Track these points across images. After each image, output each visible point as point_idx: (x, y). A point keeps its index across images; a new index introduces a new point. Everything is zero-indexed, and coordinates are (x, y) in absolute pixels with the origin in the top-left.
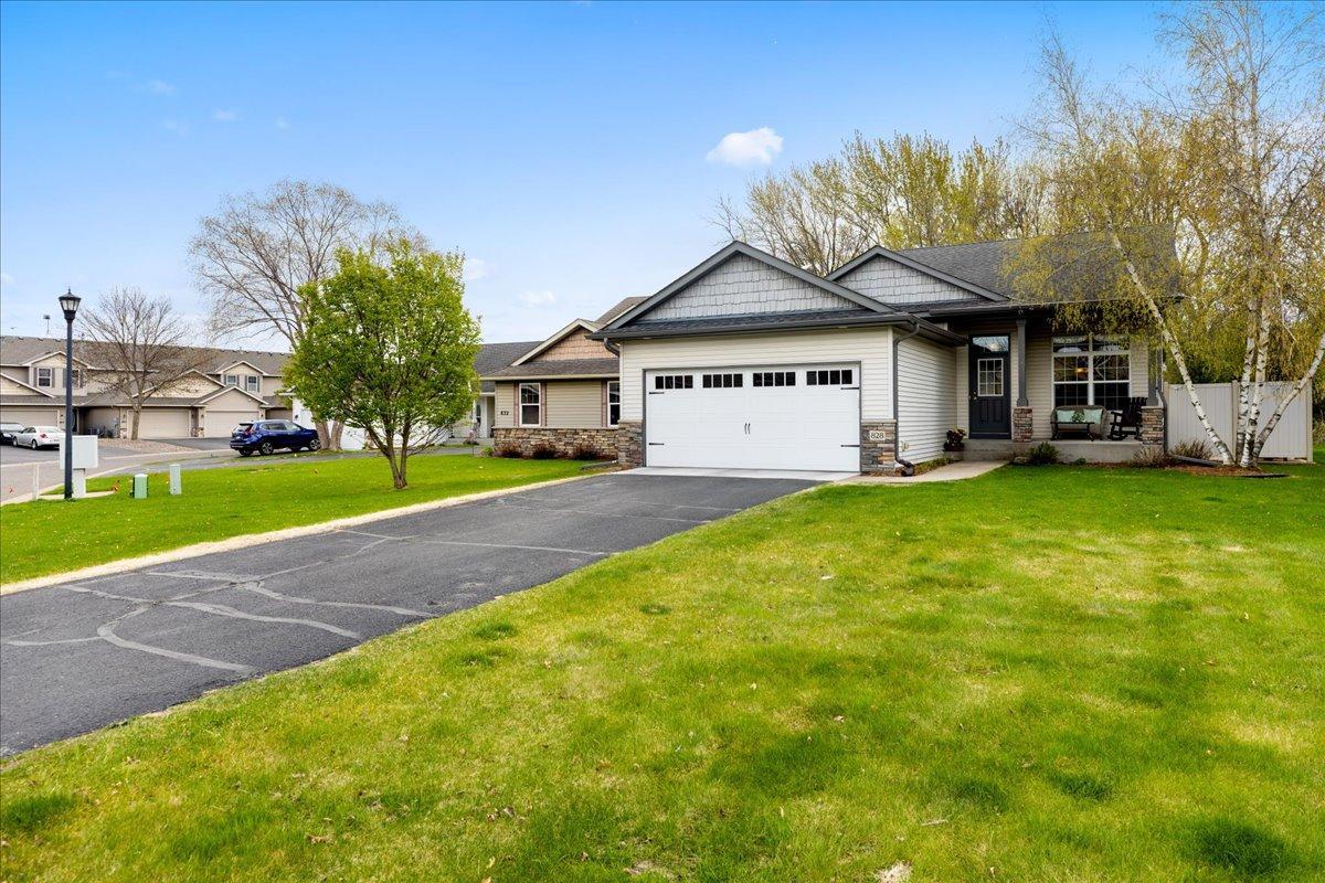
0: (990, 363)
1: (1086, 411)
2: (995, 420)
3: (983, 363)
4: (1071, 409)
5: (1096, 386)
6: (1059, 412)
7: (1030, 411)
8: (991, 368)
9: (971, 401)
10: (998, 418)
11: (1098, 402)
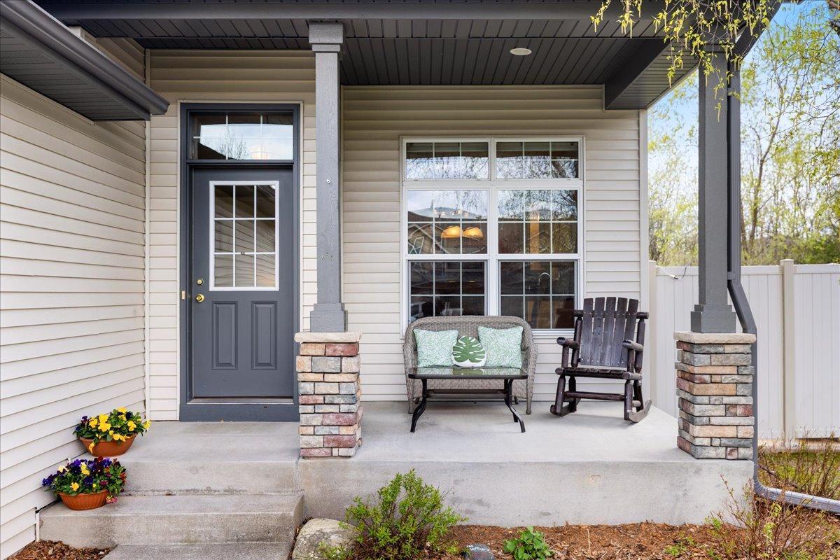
0: (244, 193)
1: (485, 332)
2: (256, 363)
3: (223, 192)
4: (449, 326)
5: (505, 265)
6: (420, 334)
7: (352, 349)
8: (245, 208)
9: (189, 309)
10: (264, 356)
11: (509, 308)
